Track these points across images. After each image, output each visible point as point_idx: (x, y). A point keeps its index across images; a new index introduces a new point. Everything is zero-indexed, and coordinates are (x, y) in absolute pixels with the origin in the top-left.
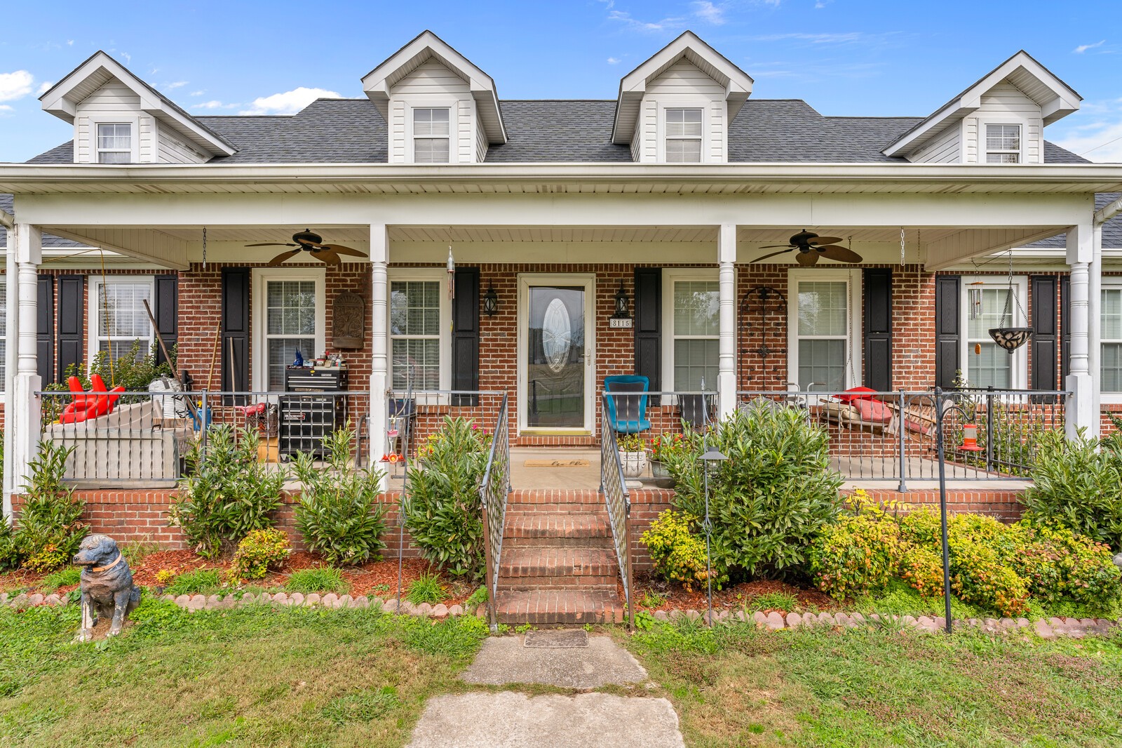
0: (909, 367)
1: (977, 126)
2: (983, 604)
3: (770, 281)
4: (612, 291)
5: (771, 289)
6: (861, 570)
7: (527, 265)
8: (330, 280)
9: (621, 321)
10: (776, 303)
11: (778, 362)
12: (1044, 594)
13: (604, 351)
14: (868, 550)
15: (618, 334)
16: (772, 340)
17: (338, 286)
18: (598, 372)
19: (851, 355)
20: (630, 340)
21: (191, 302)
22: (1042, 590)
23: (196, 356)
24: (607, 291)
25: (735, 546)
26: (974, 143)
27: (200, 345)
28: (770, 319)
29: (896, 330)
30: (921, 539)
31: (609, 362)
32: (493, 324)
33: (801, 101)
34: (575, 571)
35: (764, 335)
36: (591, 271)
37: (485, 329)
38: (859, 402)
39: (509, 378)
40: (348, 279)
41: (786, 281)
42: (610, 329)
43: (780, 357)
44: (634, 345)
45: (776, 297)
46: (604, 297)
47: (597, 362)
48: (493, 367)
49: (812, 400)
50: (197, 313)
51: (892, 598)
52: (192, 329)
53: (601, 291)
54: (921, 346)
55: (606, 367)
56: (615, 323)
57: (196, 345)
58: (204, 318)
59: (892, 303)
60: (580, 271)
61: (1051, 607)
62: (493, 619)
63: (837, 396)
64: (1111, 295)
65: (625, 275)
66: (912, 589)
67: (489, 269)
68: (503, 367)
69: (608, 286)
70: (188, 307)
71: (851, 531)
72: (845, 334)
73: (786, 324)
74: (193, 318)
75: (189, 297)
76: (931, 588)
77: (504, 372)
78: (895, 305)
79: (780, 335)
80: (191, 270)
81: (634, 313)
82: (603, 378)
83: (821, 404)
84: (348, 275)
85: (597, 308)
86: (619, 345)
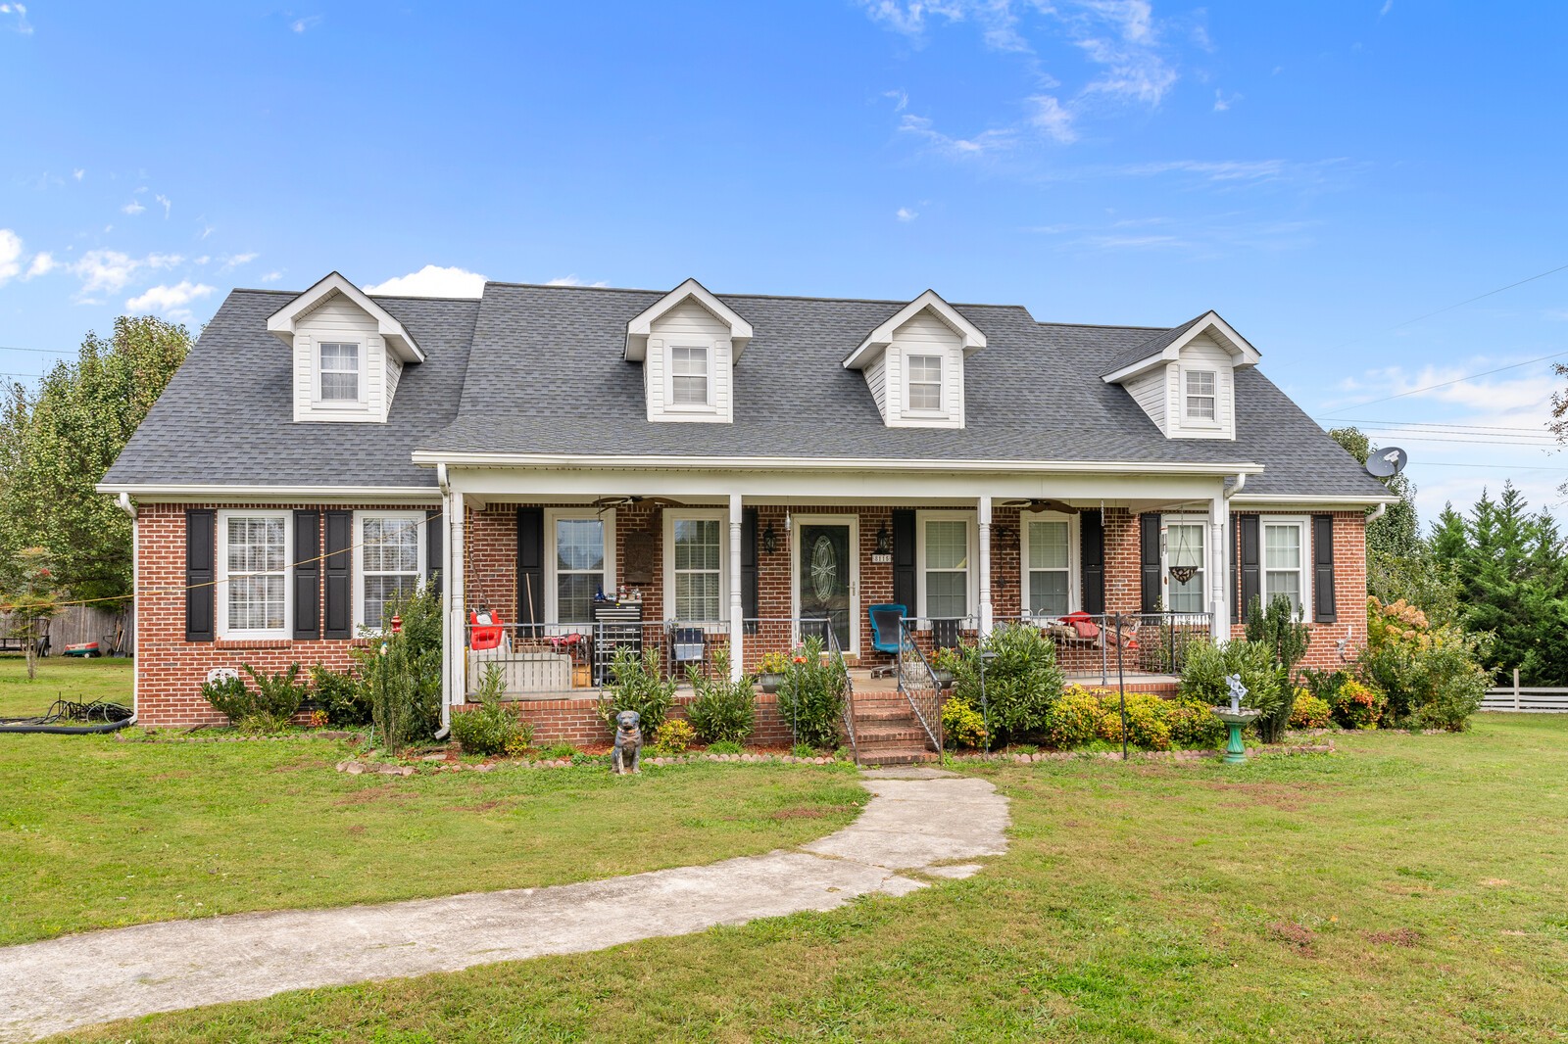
0: (1118, 595)
1: (1179, 372)
2: (1146, 744)
3: (1005, 521)
4: (874, 530)
5: (1006, 528)
6: (1076, 728)
7: (799, 507)
8: (620, 520)
9: (882, 556)
10: (1011, 540)
11: (1013, 591)
12: (1182, 738)
13: (868, 583)
14: (1080, 715)
15: (879, 568)
16: (1008, 573)
17: (628, 525)
18: (862, 602)
19: (1072, 586)
20: (890, 573)
21: (487, 540)
22: (1181, 736)
23: (492, 591)
24: (869, 530)
25: (999, 714)
26: (1176, 388)
27: (496, 580)
28: (1006, 554)
29: (1107, 563)
30: (1112, 709)
31: (872, 592)
32: (770, 559)
33: (1022, 308)
34: (898, 737)
35: (1001, 568)
36: (855, 512)
37: (763, 564)
38: (1077, 624)
39: (784, 608)
40: (638, 518)
41: (1019, 522)
42: (872, 564)
43: (1015, 587)
44: (894, 578)
45: (1011, 536)
46: (867, 535)
47: (861, 593)
48: (770, 598)
49: (1043, 623)
50: (491, 550)
51: (1094, 745)
52: (487, 565)
53: (865, 530)
54: (1127, 576)
55: (869, 597)
56: (878, 558)
57: (491, 581)
58: (499, 555)
59: (1104, 540)
60: (847, 512)
61: (1185, 745)
62: (858, 761)
63: (1060, 620)
64: (1281, 530)
65: (885, 516)
66: (1107, 739)
67: (766, 510)
68: (780, 598)
69: (871, 525)
70: (483, 545)
71: (1069, 704)
72: (1067, 567)
73: (1019, 559)
74: (488, 555)
75: (484, 535)
76: (1116, 737)
77: (780, 603)
78: (1106, 542)
79: (1014, 568)
80: (486, 510)
81: (893, 549)
82: (866, 607)
83: (1050, 626)
84: (638, 515)
85: (861, 545)
86: (880, 578)
